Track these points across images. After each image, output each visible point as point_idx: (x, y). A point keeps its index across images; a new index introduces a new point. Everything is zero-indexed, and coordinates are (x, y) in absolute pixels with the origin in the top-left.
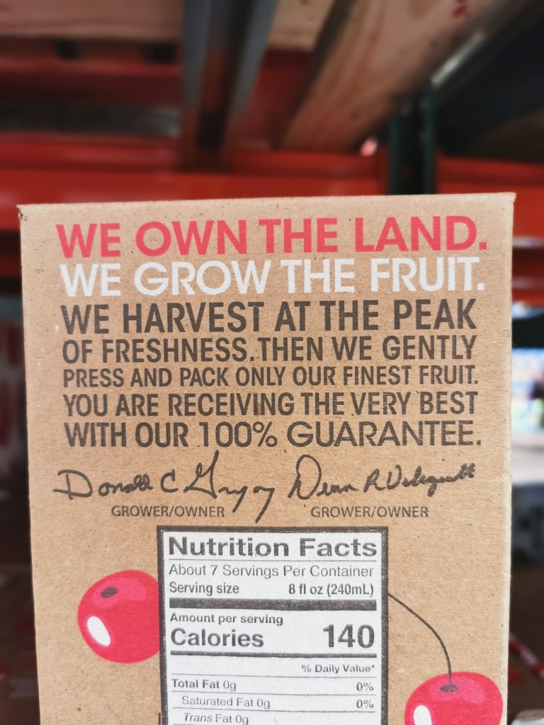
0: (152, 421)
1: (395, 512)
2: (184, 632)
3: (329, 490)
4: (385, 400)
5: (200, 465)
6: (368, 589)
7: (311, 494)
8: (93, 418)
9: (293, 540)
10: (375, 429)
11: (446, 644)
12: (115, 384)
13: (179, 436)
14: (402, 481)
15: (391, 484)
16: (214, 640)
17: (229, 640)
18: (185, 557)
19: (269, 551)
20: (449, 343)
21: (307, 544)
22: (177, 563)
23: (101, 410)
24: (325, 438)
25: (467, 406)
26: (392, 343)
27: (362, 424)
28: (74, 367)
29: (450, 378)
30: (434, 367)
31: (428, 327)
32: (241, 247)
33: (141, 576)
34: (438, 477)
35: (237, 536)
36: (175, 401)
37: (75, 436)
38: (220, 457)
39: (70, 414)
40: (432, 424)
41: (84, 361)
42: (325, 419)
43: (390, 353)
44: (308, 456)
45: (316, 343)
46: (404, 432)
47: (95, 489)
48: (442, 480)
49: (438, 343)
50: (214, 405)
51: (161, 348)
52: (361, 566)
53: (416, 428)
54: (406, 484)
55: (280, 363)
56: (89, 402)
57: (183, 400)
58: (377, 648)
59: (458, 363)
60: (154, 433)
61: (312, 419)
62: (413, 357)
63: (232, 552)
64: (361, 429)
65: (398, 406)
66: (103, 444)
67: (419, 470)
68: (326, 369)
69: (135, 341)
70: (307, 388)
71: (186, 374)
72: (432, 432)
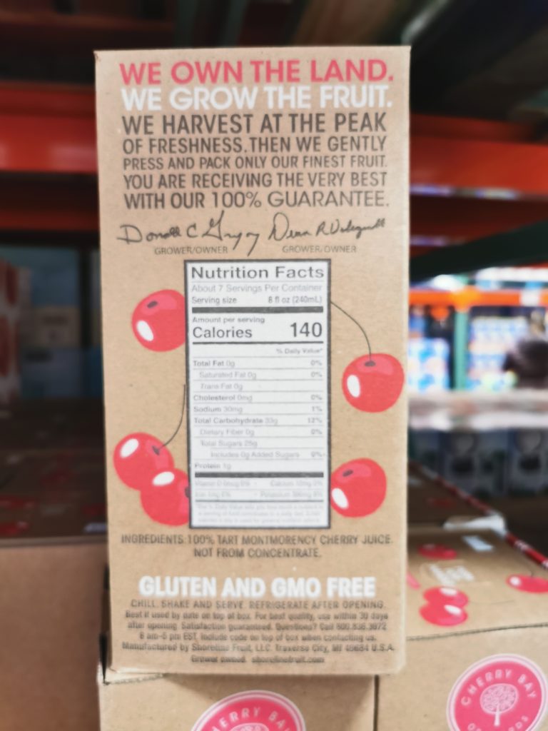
0: (181, 191)
1: (336, 249)
2: (201, 329)
3: (294, 234)
4: (329, 177)
5: (212, 220)
6: (318, 299)
7: (282, 238)
8: (143, 190)
9: (271, 267)
10: (323, 196)
11: (367, 334)
12: (158, 167)
13: (199, 200)
14: (340, 229)
15: (333, 231)
16: (221, 334)
17: (230, 334)
18: (201, 280)
19: (256, 275)
20: (369, 141)
21: (280, 270)
22: (196, 284)
23: (148, 184)
24: (291, 201)
25: (380, 182)
26: (333, 141)
27: (315, 193)
28: (130, 157)
29: (370, 162)
30: (360, 156)
31: (356, 130)
32: (239, 77)
33: (173, 293)
34: (362, 226)
35: (235, 265)
36: (197, 178)
37: (131, 202)
38: (225, 214)
39: (128, 187)
40: (359, 192)
41: (137, 152)
42: (291, 189)
43: (333, 147)
44: (281, 213)
45: (286, 140)
46: (341, 198)
47: (144, 237)
48: (365, 228)
49: (362, 141)
50: (221, 181)
51: (187, 144)
52: (314, 284)
53: (348, 195)
54: (343, 230)
55: (263, 153)
56: (141, 180)
57: (202, 178)
58: (324, 337)
59: (374, 153)
60: (183, 199)
61: (283, 189)
62: (346, 150)
63: (232, 276)
64: (314, 196)
65: (337, 181)
66: (150, 206)
67: (350, 222)
68: (292, 157)
69: (171, 140)
70: (280, 169)
71: (203, 161)
72: (359, 198)
